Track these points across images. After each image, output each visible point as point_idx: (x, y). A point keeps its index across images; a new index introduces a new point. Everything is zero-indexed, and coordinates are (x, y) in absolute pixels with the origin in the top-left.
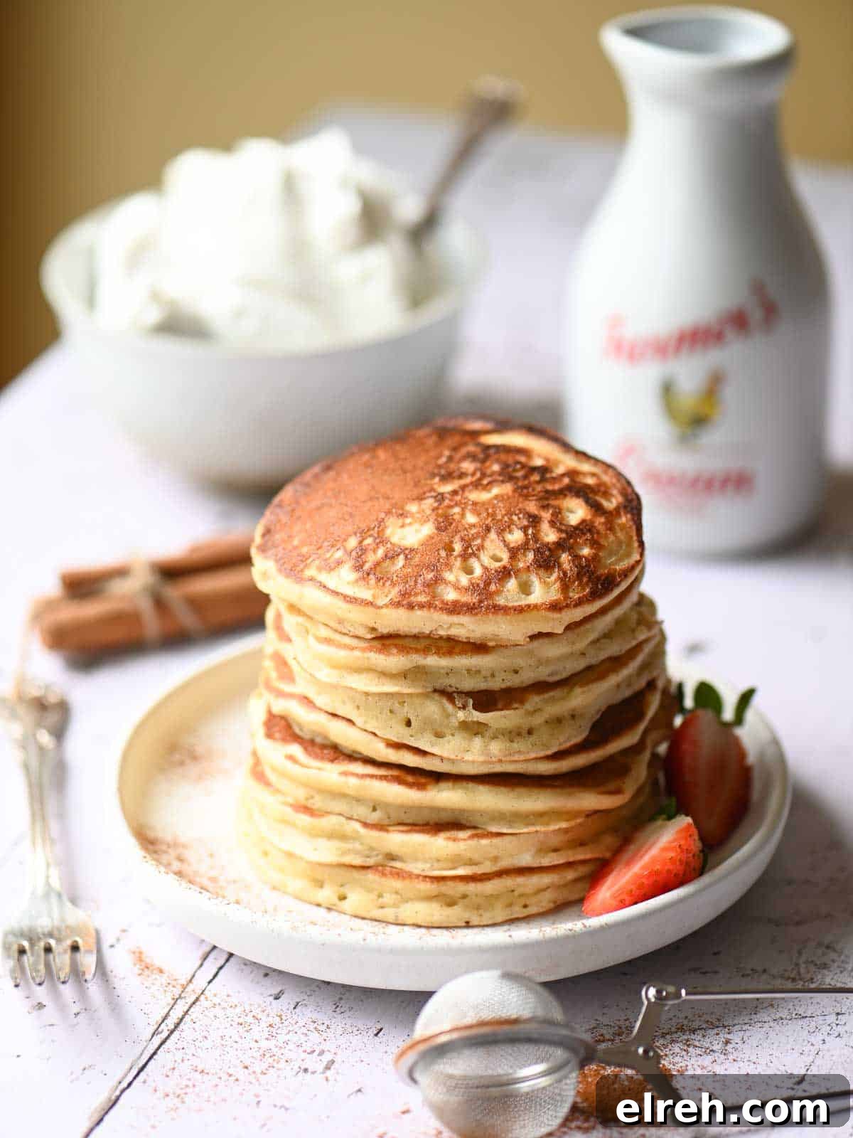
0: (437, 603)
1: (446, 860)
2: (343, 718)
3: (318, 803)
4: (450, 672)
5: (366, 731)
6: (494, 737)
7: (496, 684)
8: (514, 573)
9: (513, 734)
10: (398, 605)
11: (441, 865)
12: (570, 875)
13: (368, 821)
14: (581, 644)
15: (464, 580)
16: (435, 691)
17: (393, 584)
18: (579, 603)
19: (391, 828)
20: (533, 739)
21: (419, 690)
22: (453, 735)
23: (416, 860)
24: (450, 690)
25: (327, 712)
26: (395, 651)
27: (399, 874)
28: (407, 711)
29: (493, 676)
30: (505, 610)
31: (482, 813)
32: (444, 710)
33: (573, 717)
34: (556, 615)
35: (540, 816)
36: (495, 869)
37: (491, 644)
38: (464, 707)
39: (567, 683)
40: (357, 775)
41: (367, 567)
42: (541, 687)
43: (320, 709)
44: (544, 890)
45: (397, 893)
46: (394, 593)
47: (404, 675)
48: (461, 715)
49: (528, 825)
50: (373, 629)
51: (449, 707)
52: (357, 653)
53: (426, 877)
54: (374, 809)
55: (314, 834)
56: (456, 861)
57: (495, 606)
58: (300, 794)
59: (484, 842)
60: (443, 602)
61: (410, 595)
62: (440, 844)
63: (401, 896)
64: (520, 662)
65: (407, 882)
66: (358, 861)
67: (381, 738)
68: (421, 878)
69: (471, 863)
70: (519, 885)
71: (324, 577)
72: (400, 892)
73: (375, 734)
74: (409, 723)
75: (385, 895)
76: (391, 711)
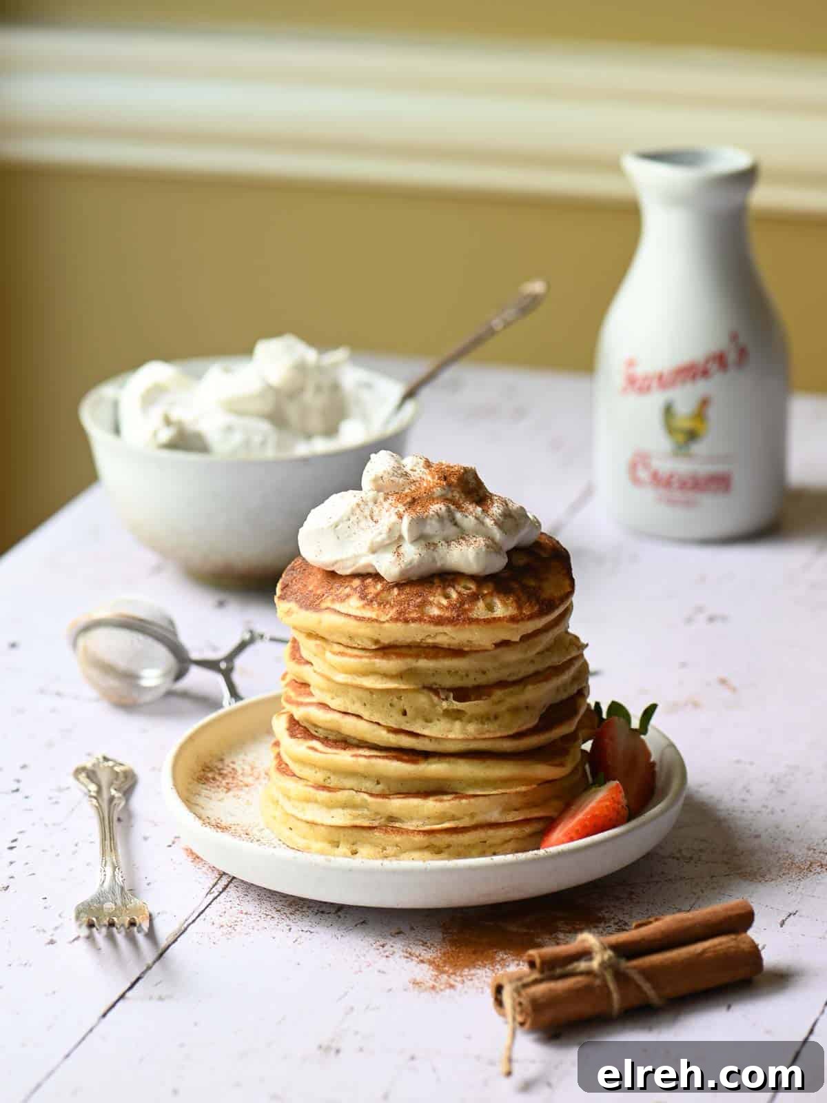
0: (425, 618)
1: (436, 818)
2: (353, 715)
3: (334, 782)
4: (436, 672)
5: (372, 722)
6: (470, 721)
7: (469, 682)
8: (482, 597)
9: (483, 718)
10: (397, 620)
11: (432, 821)
12: (528, 830)
13: (374, 792)
14: (532, 653)
15: (444, 602)
16: (424, 687)
17: (392, 607)
18: (531, 618)
19: (391, 797)
20: (498, 722)
21: (412, 687)
22: (438, 720)
23: (412, 819)
24: (435, 687)
25: (340, 712)
26: (394, 657)
27: (399, 831)
28: (404, 703)
29: (467, 676)
30: (477, 621)
31: (460, 781)
32: (432, 700)
33: (527, 708)
34: (515, 626)
35: (505, 782)
36: (474, 822)
37: (466, 649)
38: (447, 699)
39: (522, 682)
40: (365, 756)
41: (370, 597)
42: (502, 684)
43: (335, 710)
44: (509, 841)
45: (397, 846)
46: (393, 613)
47: (400, 676)
48: (445, 704)
49: (496, 789)
50: (377, 642)
51: (435, 699)
52: (366, 660)
53: (420, 831)
54: (378, 783)
55: (330, 806)
56: (442, 817)
57: (469, 619)
58: (319, 777)
59: (464, 801)
60: (430, 617)
61: (405, 613)
62: (431, 805)
63: (400, 848)
64: (488, 665)
65: (404, 837)
66: (366, 823)
67: (384, 726)
68: (416, 832)
69: (453, 818)
70: (490, 837)
71: (337, 606)
72: (399, 845)
73: (378, 724)
74: (405, 713)
75: (387, 848)
76: (391, 705)
